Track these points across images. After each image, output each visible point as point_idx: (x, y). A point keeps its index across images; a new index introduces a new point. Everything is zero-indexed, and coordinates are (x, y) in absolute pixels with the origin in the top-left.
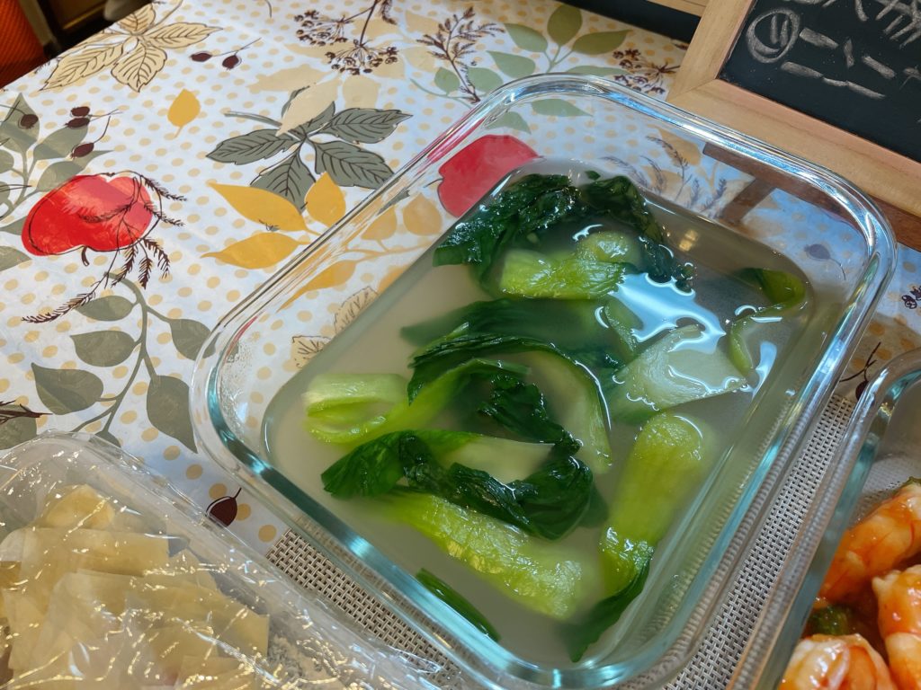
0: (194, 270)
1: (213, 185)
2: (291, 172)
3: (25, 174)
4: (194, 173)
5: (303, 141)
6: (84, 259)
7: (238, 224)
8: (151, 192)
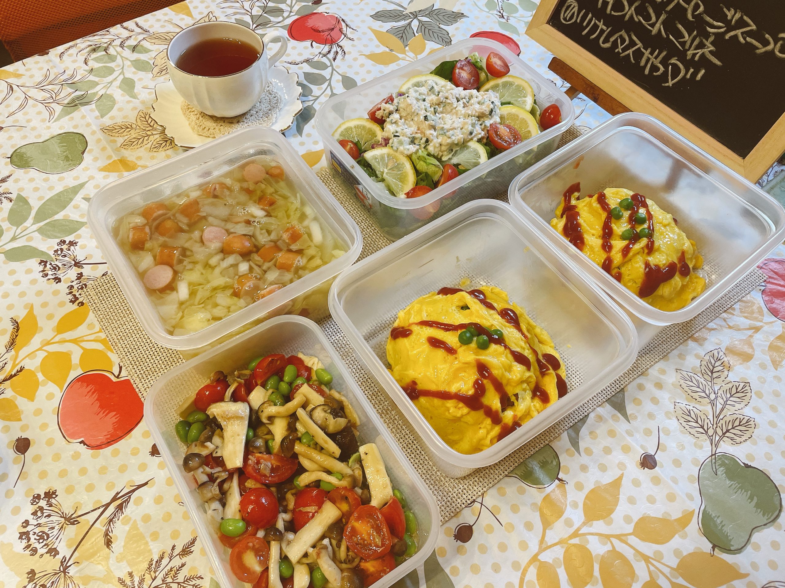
0: (355, 59)
1: (370, 28)
2: (405, 31)
3: (291, 7)
4: (363, 21)
5: (415, 18)
6: (312, 45)
7: (377, 46)
8: (343, 25)
